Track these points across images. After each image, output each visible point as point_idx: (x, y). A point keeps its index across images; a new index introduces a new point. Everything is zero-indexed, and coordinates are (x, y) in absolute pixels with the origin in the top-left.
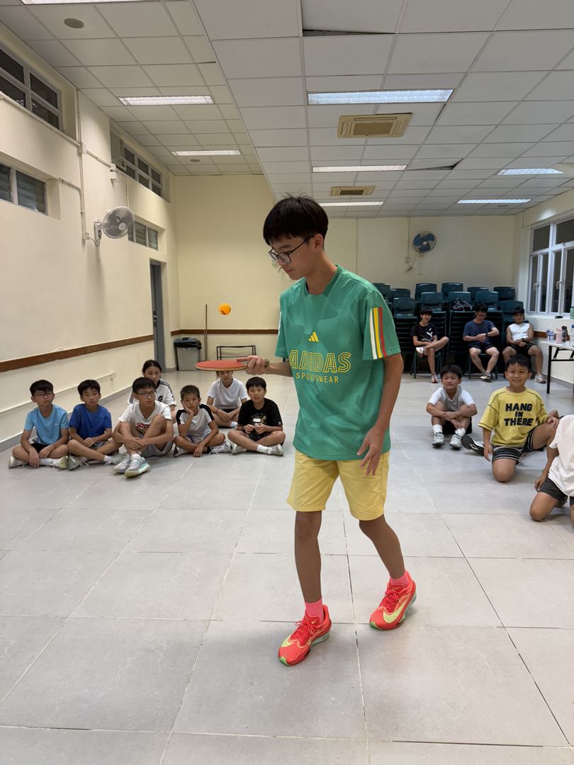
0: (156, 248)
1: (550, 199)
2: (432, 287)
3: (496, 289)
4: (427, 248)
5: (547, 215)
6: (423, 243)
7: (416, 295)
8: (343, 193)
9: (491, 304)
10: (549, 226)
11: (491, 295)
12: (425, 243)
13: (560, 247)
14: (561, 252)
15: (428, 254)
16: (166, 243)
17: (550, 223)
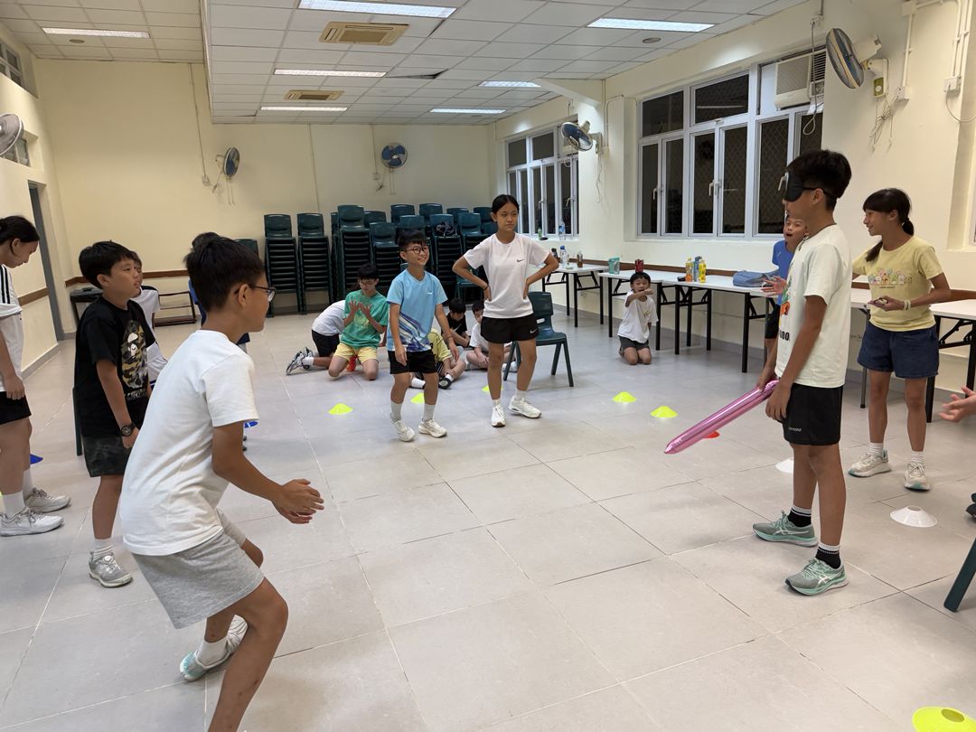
0: (28, 164)
1: (524, 110)
2: (410, 209)
3: (476, 210)
4: (398, 163)
5: (522, 128)
6: (393, 156)
7: (392, 218)
8: (303, 97)
9: (474, 227)
10: (525, 140)
11: (473, 217)
12: (395, 157)
13: (538, 163)
14: (540, 169)
15: (399, 170)
16: (41, 157)
17: (525, 136)
